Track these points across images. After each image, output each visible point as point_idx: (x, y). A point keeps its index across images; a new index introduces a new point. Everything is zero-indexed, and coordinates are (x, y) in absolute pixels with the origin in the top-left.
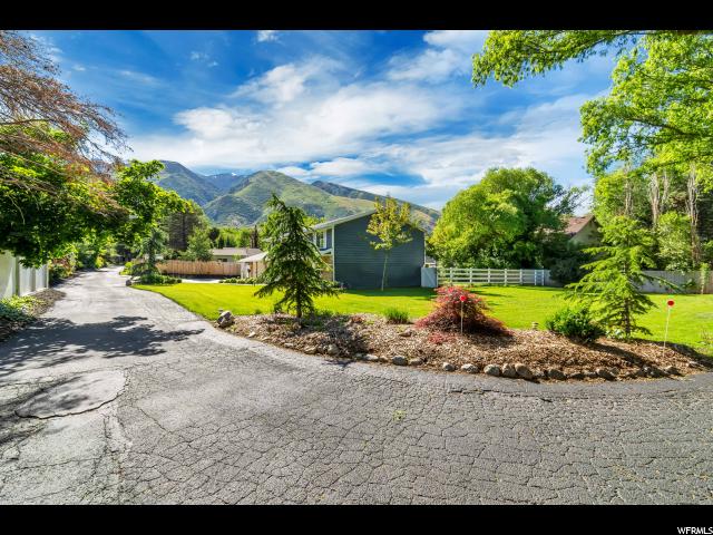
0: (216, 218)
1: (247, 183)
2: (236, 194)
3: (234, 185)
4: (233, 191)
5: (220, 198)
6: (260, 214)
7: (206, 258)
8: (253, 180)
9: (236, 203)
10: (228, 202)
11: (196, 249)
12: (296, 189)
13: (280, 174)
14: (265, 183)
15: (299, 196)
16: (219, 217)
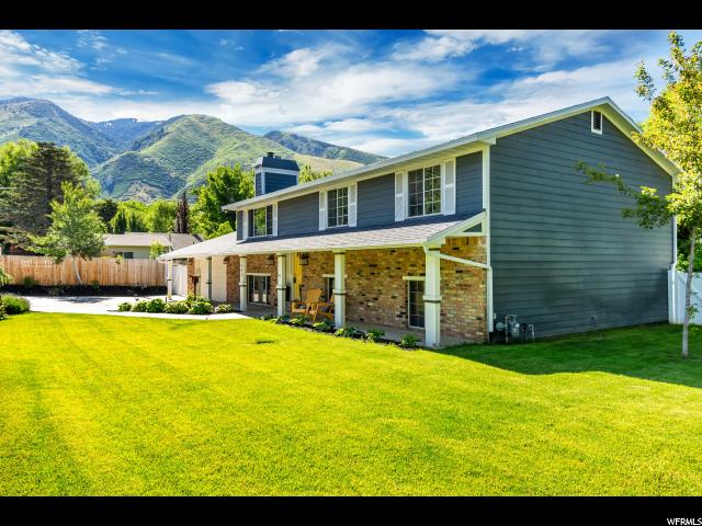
0: (110, 189)
1: (161, 134)
2: (143, 152)
3: (139, 137)
4: (138, 146)
5: (117, 157)
6: (183, 182)
7: (91, 251)
8: (170, 129)
9: (143, 166)
10: (129, 163)
11: (67, 231)
12: (239, 143)
13: (213, 119)
14: (191, 134)
15: (244, 154)
16: (116, 188)
